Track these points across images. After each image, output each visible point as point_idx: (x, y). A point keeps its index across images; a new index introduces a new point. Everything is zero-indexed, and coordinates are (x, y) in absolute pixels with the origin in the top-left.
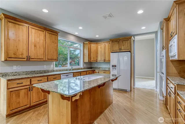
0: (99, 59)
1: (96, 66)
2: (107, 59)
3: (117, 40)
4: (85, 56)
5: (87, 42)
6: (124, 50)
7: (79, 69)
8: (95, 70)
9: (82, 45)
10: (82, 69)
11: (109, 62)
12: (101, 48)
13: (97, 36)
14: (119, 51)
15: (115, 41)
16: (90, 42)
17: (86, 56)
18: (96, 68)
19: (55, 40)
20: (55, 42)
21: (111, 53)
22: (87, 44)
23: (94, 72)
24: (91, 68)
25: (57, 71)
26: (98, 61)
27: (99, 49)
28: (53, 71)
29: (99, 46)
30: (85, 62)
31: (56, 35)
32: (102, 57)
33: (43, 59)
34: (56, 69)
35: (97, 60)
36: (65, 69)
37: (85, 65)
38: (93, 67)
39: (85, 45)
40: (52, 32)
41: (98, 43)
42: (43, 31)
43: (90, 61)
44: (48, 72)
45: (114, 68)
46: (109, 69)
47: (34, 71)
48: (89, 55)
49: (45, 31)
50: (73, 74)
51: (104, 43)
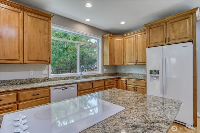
0: (127, 60)
1: (123, 70)
2: (140, 59)
3: (159, 23)
4: (105, 57)
5: (108, 35)
6: (175, 40)
7: (95, 76)
8: (119, 78)
9: (100, 39)
10: (99, 76)
11: (144, 64)
12: (130, 42)
13: (123, 23)
14: (164, 43)
15: (155, 26)
16: (112, 35)
17: (106, 55)
18: (122, 74)
19: (45, 28)
20: (45, 32)
21: (148, 49)
22: (107, 37)
23: (118, 80)
24: (116, 74)
25: (54, 79)
26: (125, 64)
27: (127, 45)
28: (48, 80)
29: (127, 40)
30: (104, 65)
31: (47, 21)
32: (132, 57)
33: (17, 60)
34: (52, 76)
35: (124, 61)
36: (69, 76)
37: (105, 70)
38: (119, 72)
39: (104, 39)
40: (37, 14)
41: (124, 35)
42: (19, 13)
43: (112, 64)
44: (38, 80)
45: (154, 75)
46: (145, 76)
47: (9, 81)
48: (110, 55)
49: (22, 13)
50: (78, 86)
51: (134, 34)
